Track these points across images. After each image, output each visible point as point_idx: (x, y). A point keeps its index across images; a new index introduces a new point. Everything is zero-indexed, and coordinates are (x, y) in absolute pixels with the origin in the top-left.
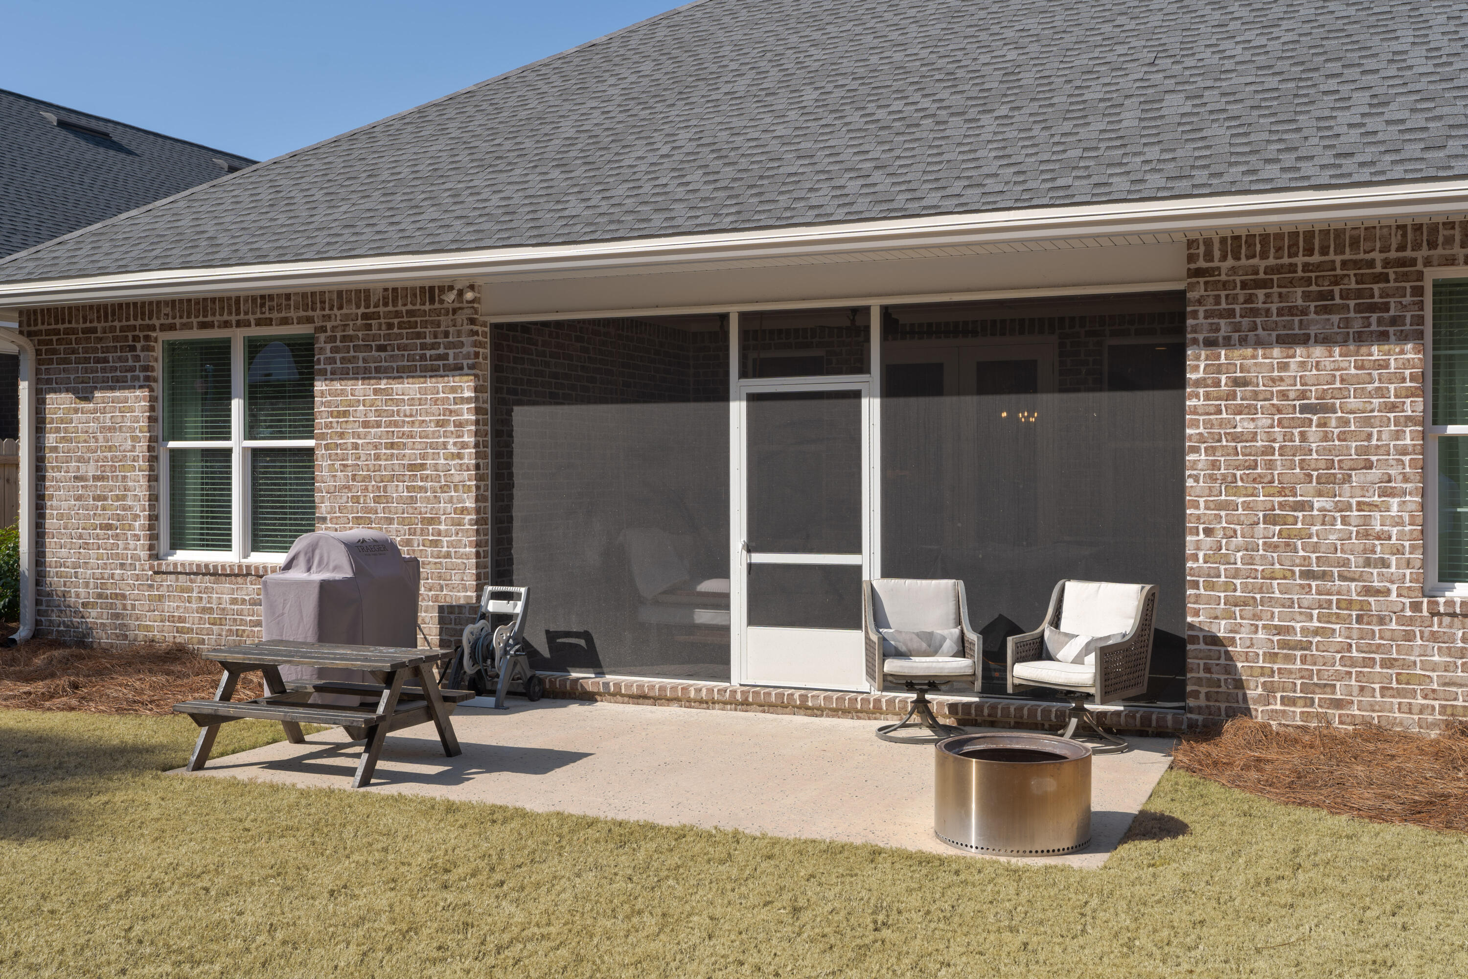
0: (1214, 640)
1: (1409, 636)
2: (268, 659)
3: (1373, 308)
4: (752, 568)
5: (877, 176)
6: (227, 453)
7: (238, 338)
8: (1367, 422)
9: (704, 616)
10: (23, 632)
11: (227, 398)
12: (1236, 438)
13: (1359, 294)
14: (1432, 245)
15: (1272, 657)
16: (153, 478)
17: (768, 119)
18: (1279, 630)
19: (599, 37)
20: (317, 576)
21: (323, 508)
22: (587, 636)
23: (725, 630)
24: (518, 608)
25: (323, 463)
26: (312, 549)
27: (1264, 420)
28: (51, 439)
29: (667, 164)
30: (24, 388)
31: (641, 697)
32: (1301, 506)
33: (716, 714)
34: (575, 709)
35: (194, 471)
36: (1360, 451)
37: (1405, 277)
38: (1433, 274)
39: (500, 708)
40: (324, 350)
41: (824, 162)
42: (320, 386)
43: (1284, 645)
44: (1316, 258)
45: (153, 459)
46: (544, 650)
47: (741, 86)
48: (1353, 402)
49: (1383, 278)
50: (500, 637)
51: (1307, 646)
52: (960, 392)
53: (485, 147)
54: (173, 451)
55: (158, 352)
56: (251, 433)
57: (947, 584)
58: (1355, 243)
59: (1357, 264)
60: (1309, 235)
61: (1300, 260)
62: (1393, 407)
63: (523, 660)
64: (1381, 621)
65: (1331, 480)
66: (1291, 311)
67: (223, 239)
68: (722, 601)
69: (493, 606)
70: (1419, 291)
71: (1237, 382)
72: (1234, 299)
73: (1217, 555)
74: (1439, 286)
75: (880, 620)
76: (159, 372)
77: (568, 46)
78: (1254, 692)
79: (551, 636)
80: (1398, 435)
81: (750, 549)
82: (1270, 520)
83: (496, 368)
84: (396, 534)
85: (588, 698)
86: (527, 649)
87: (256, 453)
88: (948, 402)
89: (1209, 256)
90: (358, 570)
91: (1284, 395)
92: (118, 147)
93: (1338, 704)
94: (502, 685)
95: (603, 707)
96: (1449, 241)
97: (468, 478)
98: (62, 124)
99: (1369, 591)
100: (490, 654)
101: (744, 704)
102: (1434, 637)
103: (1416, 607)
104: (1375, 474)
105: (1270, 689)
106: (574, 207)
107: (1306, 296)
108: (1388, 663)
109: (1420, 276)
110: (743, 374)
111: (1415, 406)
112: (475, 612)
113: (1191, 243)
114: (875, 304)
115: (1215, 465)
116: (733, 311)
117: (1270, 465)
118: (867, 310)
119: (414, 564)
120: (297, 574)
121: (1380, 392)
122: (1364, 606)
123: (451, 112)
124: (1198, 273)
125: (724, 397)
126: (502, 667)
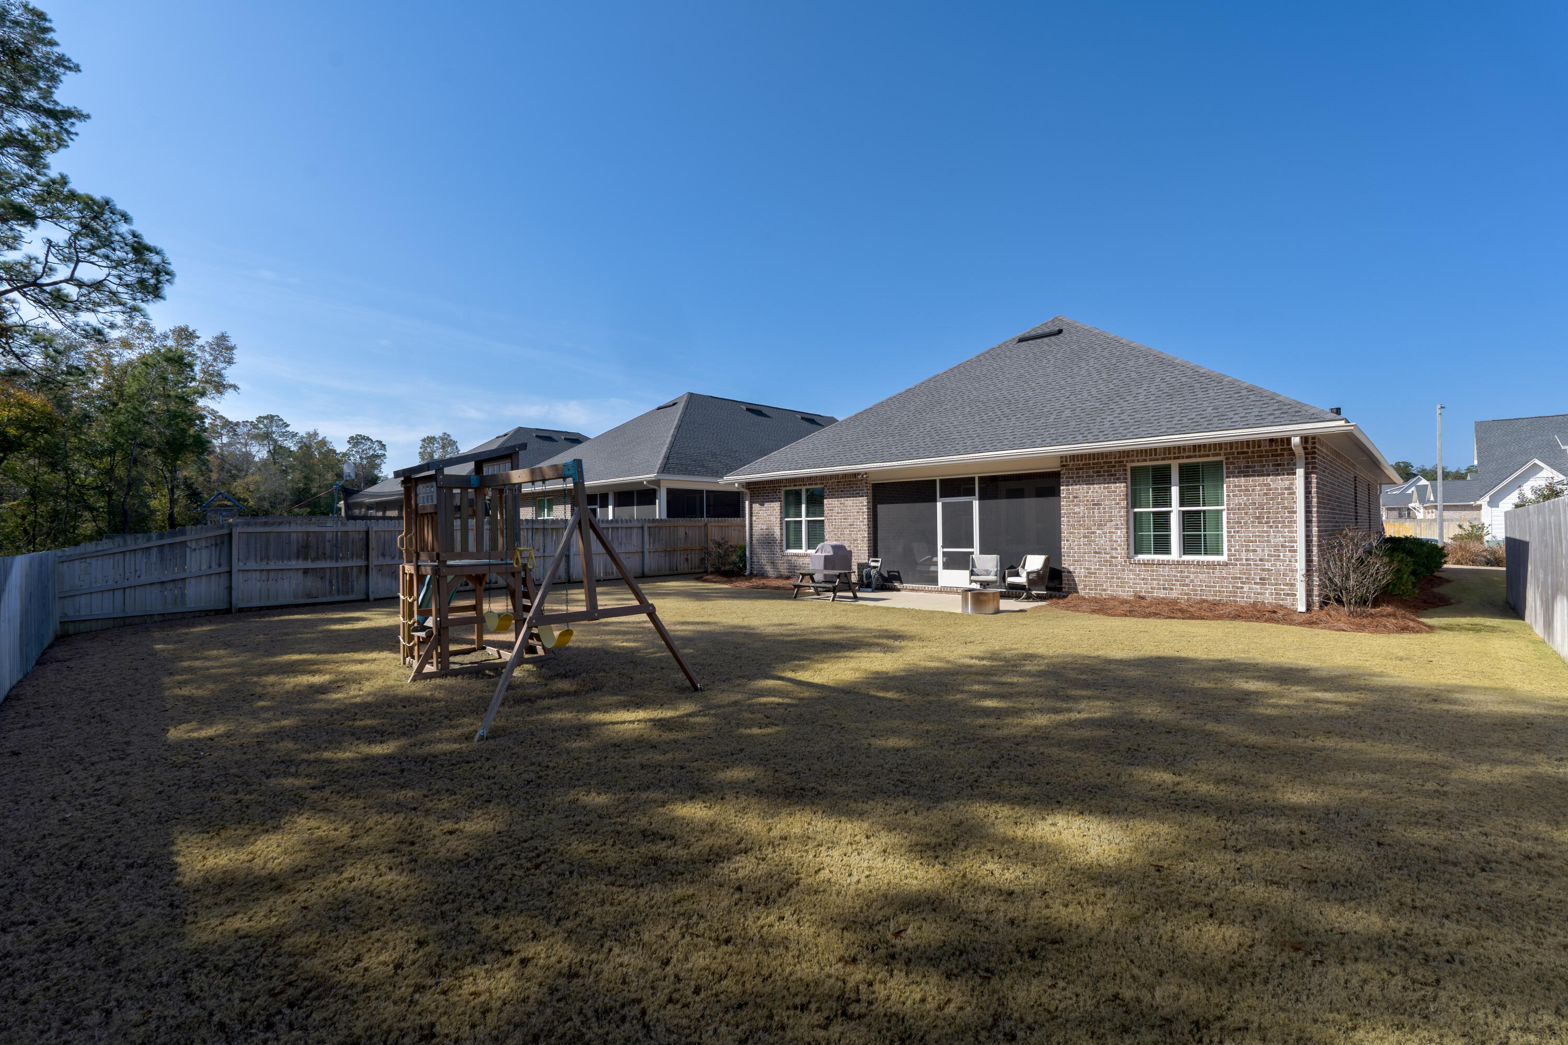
0: (1070, 572)
1: (1124, 570)
2: (810, 572)
3: (1112, 475)
4: (944, 553)
5: (977, 440)
6: (801, 521)
7: (804, 489)
8: (1111, 508)
9: (932, 568)
10: (748, 572)
11: (800, 504)
12: (1075, 513)
13: (1108, 471)
14: (1128, 457)
15: (1086, 577)
16: (781, 529)
17: (953, 418)
18: (1088, 569)
19: (911, 386)
20: (824, 554)
21: (827, 537)
22: (898, 572)
23: (937, 572)
24: (879, 564)
25: (826, 524)
26: (822, 547)
27: (1082, 508)
28: (754, 518)
29: (922, 435)
30: (747, 503)
31: (913, 590)
32: (1093, 533)
33: (933, 594)
34: (895, 593)
35: (792, 526)
36: (1110, 517)
37: (1120, 466)
38: (1129, 465)
39: (873, 591)
40: (827, 492)
41: (964, 434)
42: (825, 501)
43: (1089, 573)
44: (1096, 461)
45: (781, 524)
46: (886, 575)
47: (948, 407)
48: (1107, 502)
49: (1114, 466)
50: (873, 572)
51: (1095, 573)
52: (1030, 497)
53: (872, 429)
54: (787, 522)
55: (783, 493)
56: (807, 516)
57: (995, 556)
58: (1107, 456)
59: (1107, 463)
60: (1094, 454)
61: (1092, 462)
62: (1118, 504)
63: (880, 579)
64: (1116, 566)
65: (1101, 525)
66: (1089, 476)
67: (799, 461)
68: (936, 564)
69: (873, 564)
70: (1125, 470)
71: (1075, 497)
72: (1073, 473)
73: (1070, 548)
74: (1133, 469)
75: (974, 566)
76: (783, 499)
77: (902, 390)
78: (1080, 587)
79: (889, 572)
80: (1119, 512)
81: (943, 547)
82: (1085, 537)
83: (874, 496)
84: (846, 544)
85: (899, 590)
86: (881, 575)
87: (809, 521)
88: (1026, 500)
89: (1066, 461)
90: (834, 553)
91: (1088, 501)
92: (765, 416)
93: (1105, 590)
94: (874, 585)
95: (902, 593)
96: (1133, 455)
97: (866, 528)
98: (747, 409)
99: (1112, 557)
100: (870, 577)
101: (941, 592)
102: (1131, 570)
103: (1125, 562)
104: (1113, 523)
105: (1085, 586)
106: (893, 450)
107: (1094, 472)
108: (1118, 578)
109: (1125, 466)
110: (941, 497)
111: (1123, 504)
112: (867, 565)
113: (1062, 457)
114: (977, 476)
115: (1069, 521)
116: (938, 479)
117: (1084, 521)
118: (973, 479)
119: (850, 552)
120: (819, 554)
121: (1114, 500)
122: (1111, 562)
123: (865, 416)
124: (1063, 466)
125: (936, 501)
126: (874, 581)
